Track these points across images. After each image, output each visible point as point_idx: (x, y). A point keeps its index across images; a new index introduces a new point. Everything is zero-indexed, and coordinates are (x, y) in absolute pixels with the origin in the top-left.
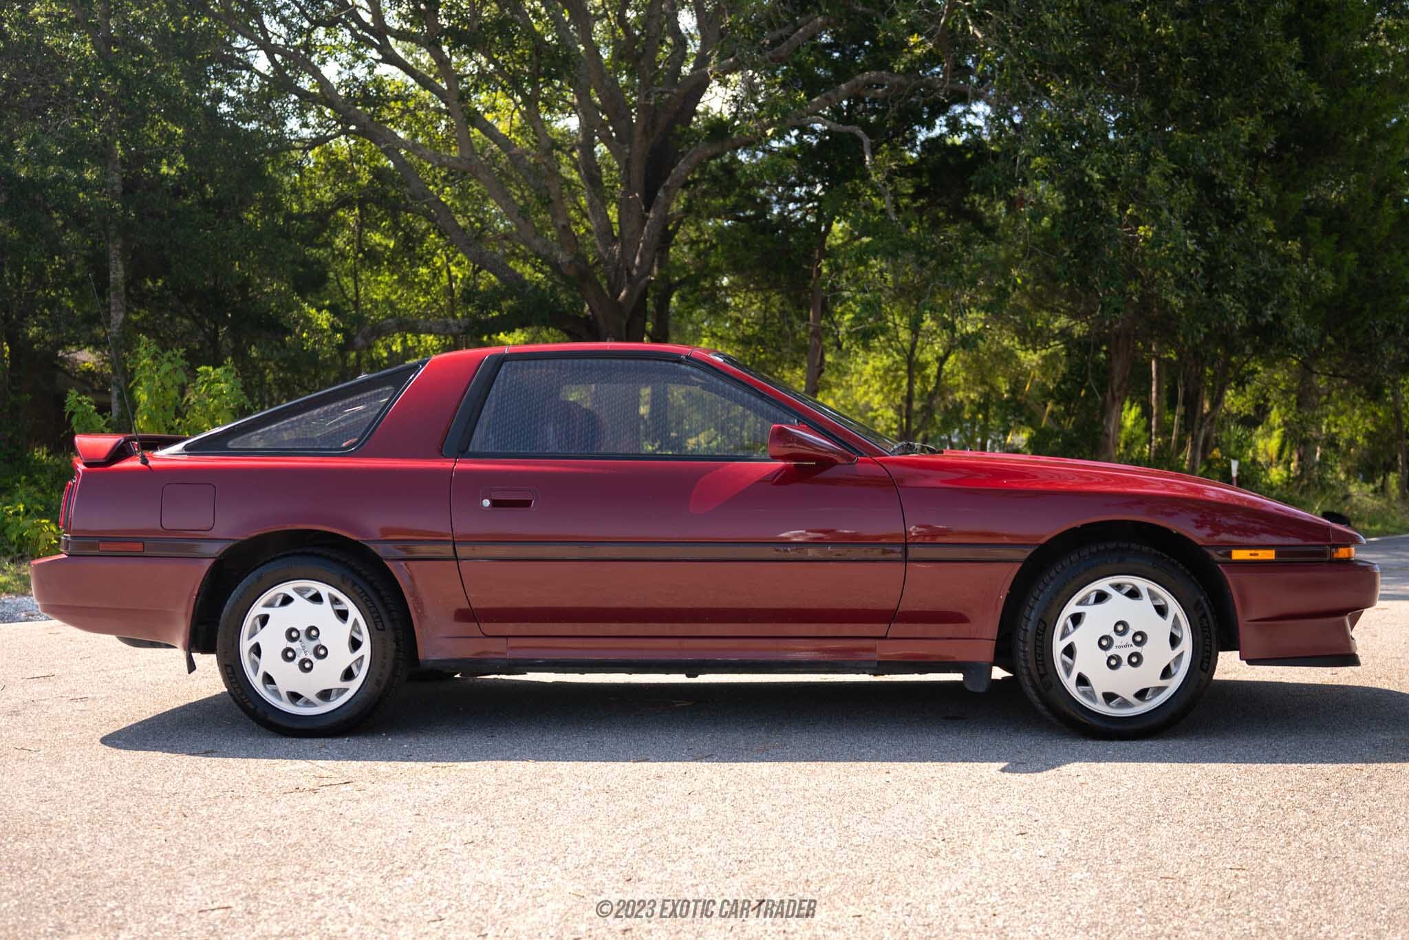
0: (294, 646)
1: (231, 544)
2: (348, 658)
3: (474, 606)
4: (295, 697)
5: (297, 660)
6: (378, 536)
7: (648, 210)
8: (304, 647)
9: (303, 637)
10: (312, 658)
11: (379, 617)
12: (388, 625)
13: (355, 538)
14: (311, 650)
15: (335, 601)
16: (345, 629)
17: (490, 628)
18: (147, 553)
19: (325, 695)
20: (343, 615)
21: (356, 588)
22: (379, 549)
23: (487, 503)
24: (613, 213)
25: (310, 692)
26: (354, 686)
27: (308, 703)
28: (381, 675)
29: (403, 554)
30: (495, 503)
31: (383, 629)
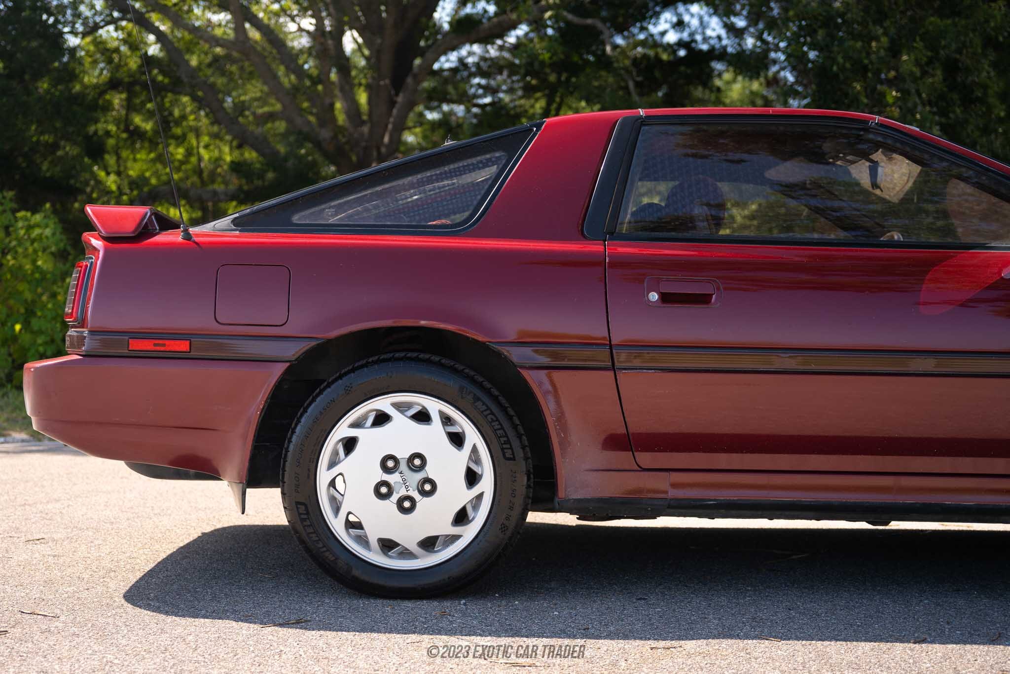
0: (393, 479)
1: (313, 343)
2: (463, 496)
3: (633, 429)
4: (387, 545)
5: (395, 497)
6: (512, 337)
7: (397, 95)
8: (404, 481)
9: (403, 466)
10: (416, 495)
11: (508, 442)
12: (519, 454)
13: (480, 338)
14: (415, 485)
15: (447, 420)
16: (460, 459)
17: (646, 458)
18: (193, 354)
19: (429, 544)
20: (457, 440)
21: (479, 404)
22: (516, 354)
23: (654, 296)
24: (363, 98)
25: (410, 540)
26: (470, 532)
27: (406, 554)
28: (507, 518)
29: (544, 360)
30: (665, 298)
31: (514, 459)
